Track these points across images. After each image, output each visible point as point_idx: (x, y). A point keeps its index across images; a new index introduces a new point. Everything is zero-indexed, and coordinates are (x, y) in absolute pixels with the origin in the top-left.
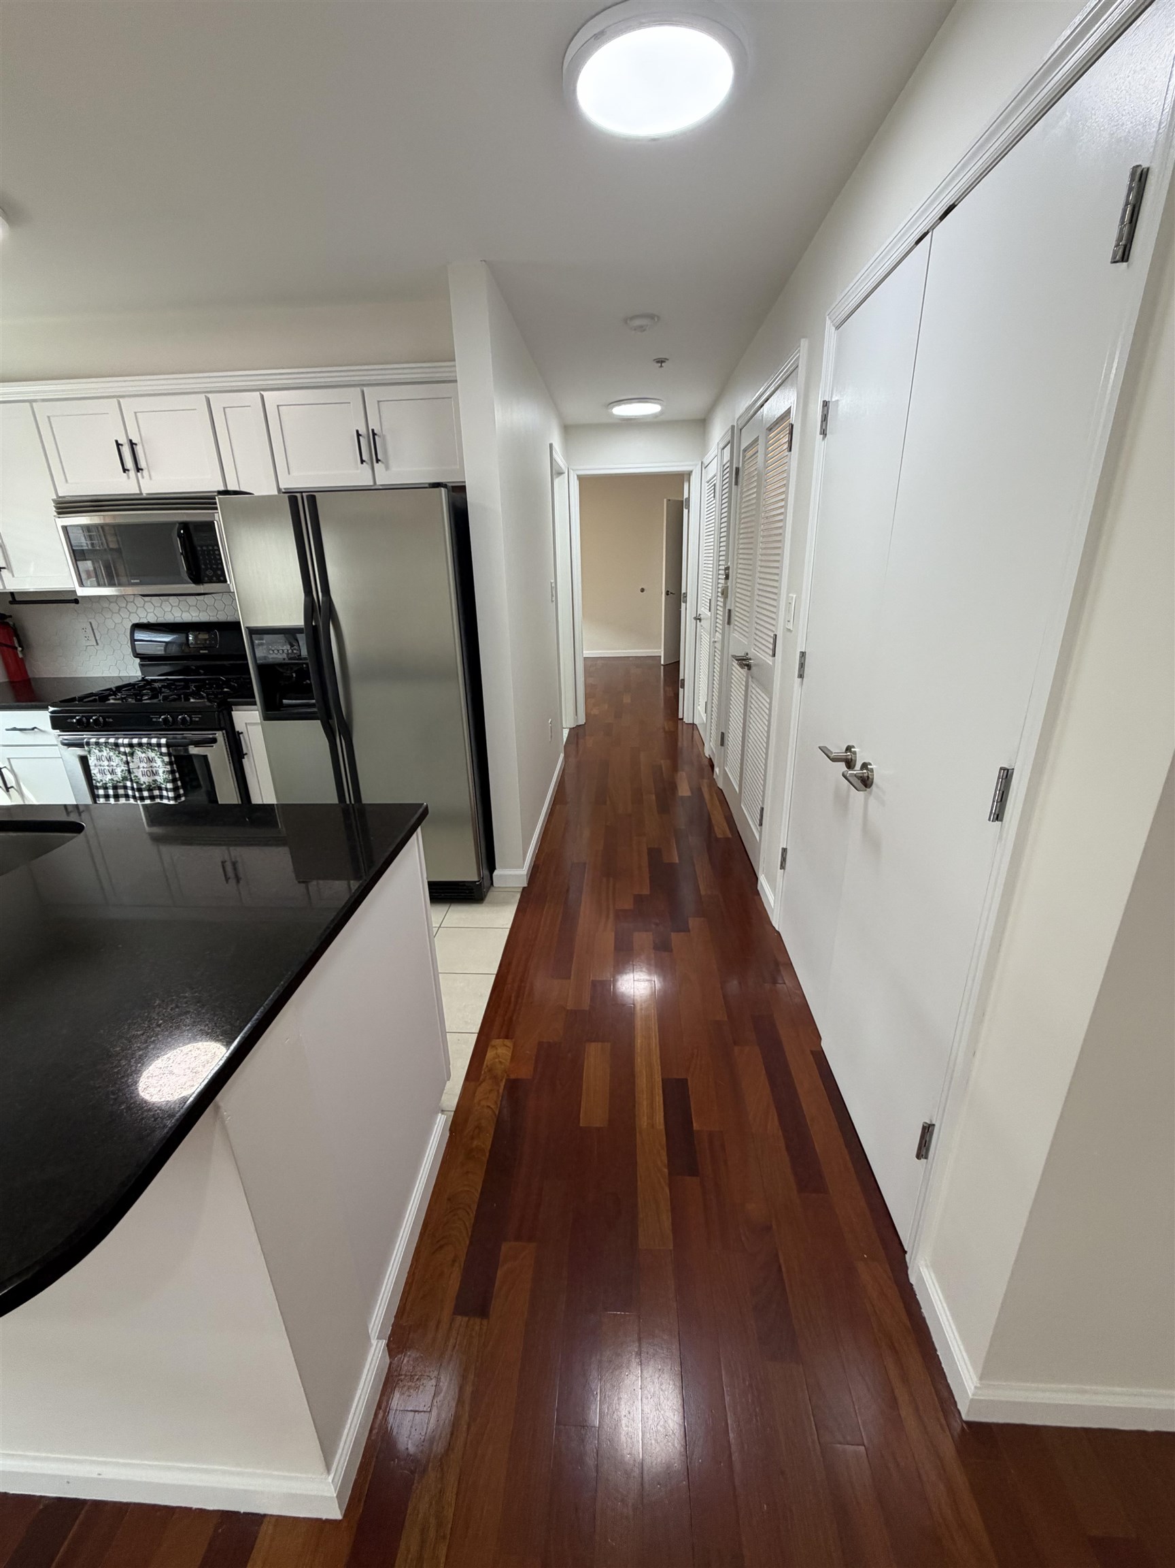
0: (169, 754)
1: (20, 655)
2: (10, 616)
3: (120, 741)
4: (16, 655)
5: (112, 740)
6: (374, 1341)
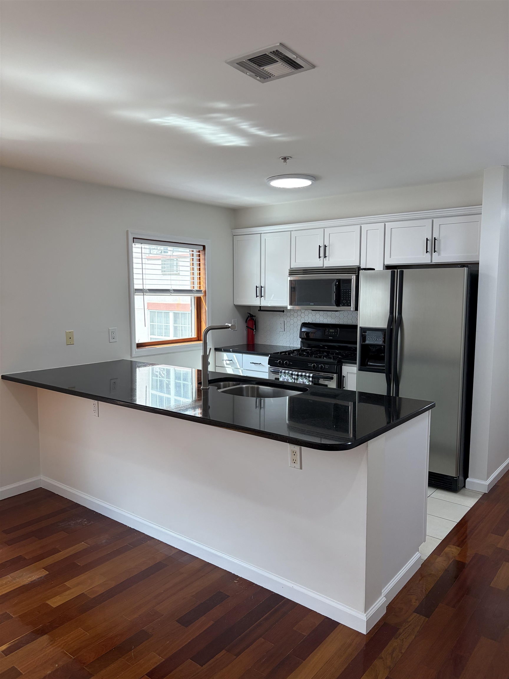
0: (312, 382)
2: (255, 316)
4: (253, 333)
5: (291, 372)
6: (383, 596)
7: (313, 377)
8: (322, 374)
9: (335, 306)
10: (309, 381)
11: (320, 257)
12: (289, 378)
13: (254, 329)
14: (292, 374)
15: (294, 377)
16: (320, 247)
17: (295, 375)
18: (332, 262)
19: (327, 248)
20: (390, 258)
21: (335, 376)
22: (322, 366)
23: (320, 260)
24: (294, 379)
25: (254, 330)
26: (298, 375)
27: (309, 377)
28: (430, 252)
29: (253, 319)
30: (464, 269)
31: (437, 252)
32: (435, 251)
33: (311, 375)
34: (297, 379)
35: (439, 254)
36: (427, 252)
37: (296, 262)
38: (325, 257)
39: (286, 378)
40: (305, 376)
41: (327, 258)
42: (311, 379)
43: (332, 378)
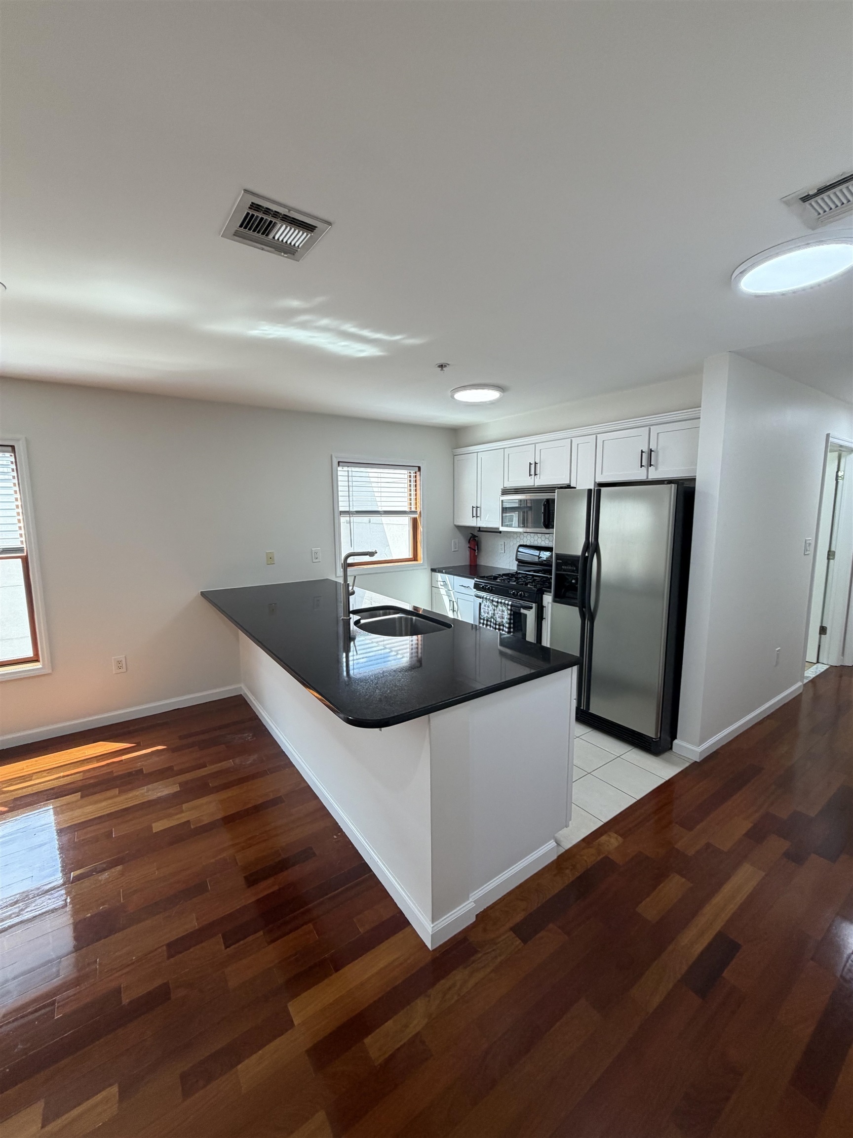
0: (511, 610)
1: (476, 554)
2: (477, 537)
3: (494, 599)
4: (475, 553)
5: (491, 598)
6: (471, 900)
7: (512, 606)
8: (521, 602)
9: (542, 528)
10: (508, 609)
11: (530, 475)
12: (490, 604)
13: (476, 549)
14: (493, 601)
15: (494, 603)
16: (530, 464)
17: (495, 602)
18: (542, 480)
19: (538, 466)
20: (602, 474)
21: (534, 605)
22: (521, 594)
23: (531, 478)
24: (494, 606)
25: (475, 551)
26: (498, 602)
27: (508, 605)
28: (646, 466)
29: (475, 540)
30: (671, 487)
31: (654, 466)
32: (651, 465)
33: (510, 603)
34: (497, 606)
35: (656, 469)
36: (642, 466)
37: (509, 480)
38: (535, 474)
39: (487, 604)
40: (504, 603)
41: (538, 476)
42: (509, 607)
43: (531, 608)
